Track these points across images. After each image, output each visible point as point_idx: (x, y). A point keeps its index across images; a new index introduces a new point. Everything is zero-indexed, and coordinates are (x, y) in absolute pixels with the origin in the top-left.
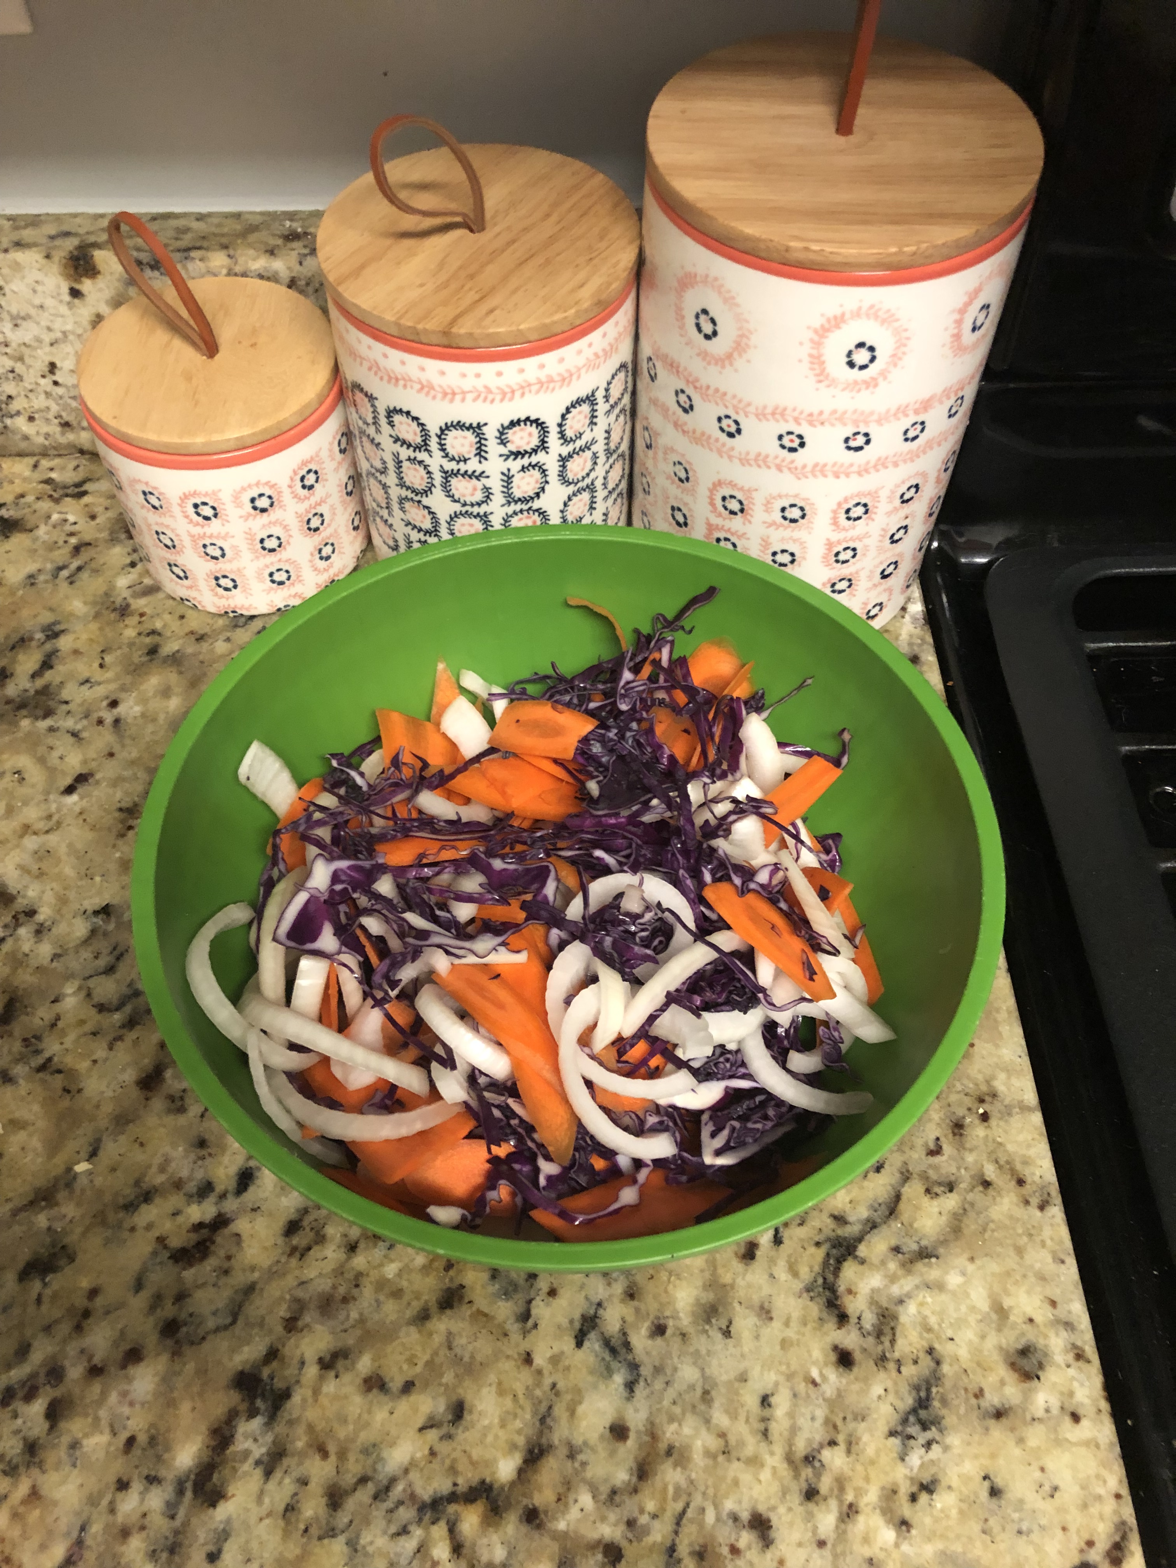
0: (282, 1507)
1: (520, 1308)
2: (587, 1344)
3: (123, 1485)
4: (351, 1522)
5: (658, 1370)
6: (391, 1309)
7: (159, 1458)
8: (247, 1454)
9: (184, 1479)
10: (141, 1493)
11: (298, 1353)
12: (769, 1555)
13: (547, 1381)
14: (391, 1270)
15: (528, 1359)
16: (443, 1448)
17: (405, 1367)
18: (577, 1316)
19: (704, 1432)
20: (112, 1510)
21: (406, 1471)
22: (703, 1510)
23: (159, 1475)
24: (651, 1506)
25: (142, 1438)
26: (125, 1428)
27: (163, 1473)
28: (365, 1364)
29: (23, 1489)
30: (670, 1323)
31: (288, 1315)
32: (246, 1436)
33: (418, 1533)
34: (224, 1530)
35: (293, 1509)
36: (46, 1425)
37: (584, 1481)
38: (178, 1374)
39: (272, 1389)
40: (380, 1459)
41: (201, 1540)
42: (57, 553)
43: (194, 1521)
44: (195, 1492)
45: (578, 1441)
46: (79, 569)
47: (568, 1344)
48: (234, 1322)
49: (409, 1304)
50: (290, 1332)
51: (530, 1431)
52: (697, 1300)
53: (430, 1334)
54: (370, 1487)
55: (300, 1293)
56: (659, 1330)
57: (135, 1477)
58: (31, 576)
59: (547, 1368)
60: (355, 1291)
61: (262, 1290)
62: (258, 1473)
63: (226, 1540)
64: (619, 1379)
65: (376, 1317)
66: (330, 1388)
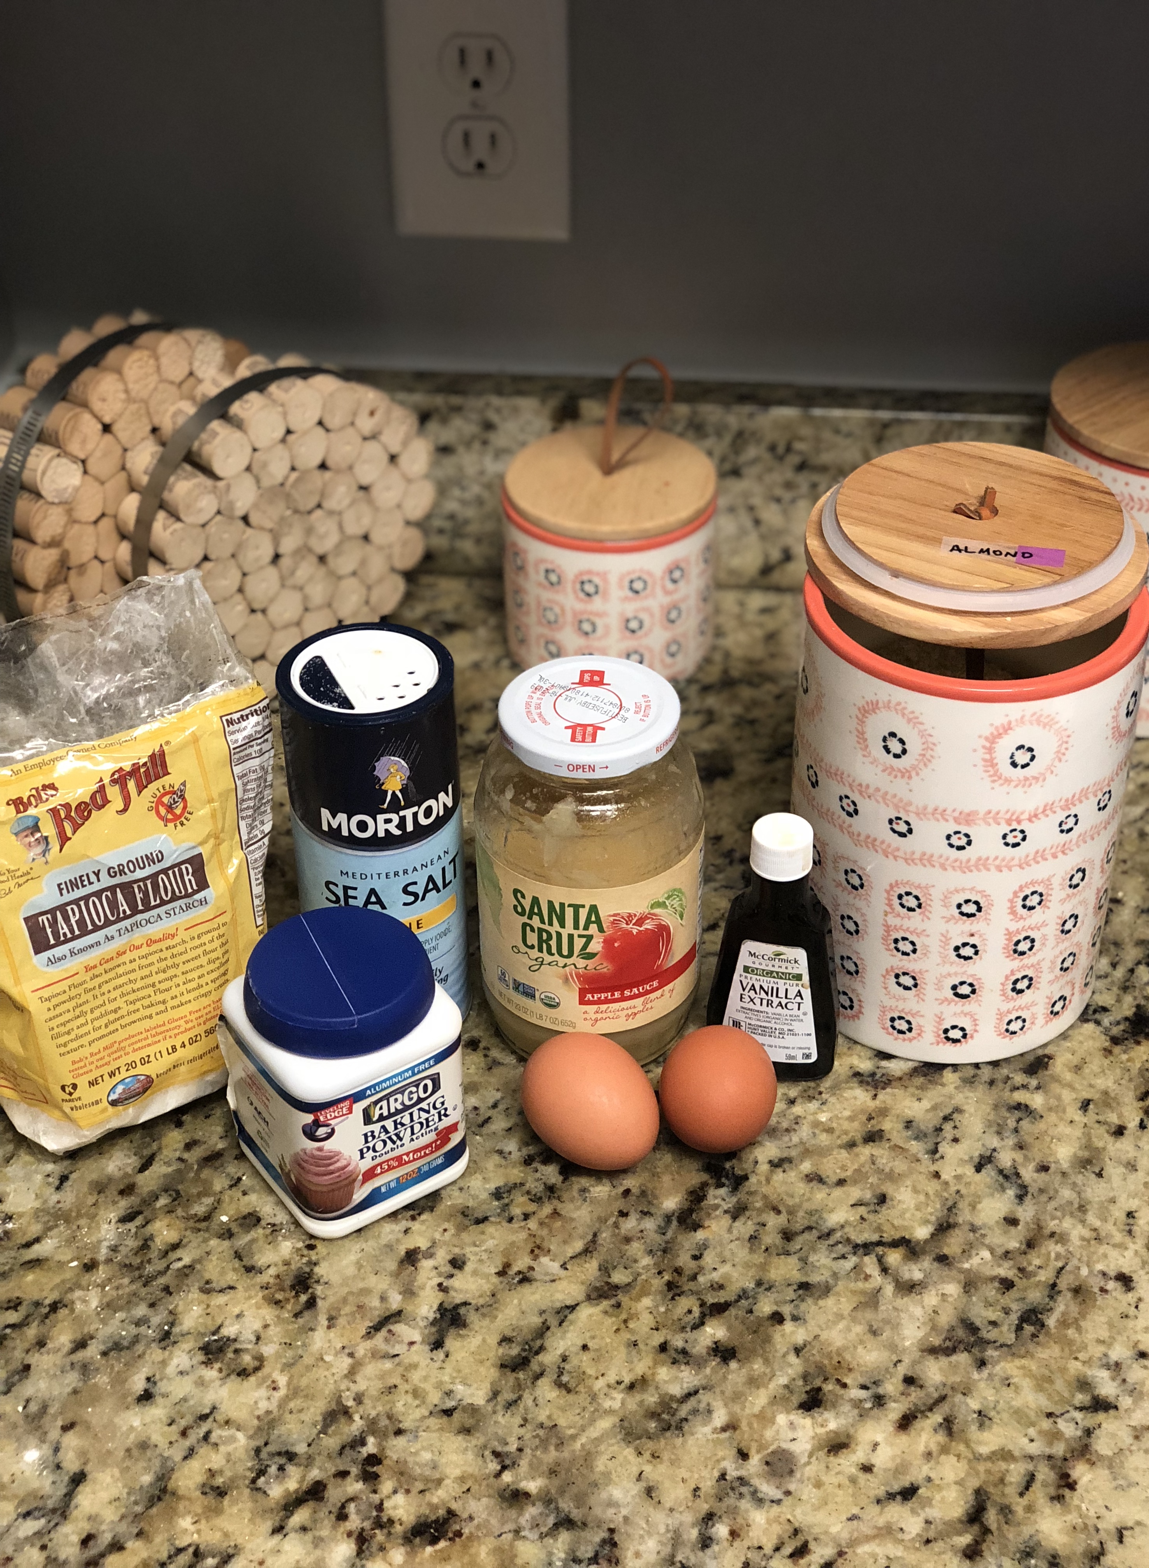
0: (747, 1236)
1: (930, 1146)
2: (984, 1171)
3: (623, 1214)
4: (802, 1249)
5: (1041, 1191)
6: (824, 1139)
7: (650, 1203)
8: (717, 1207)
9: (670, 1215)
10: (638, 1220)
11: (753, 1156)
12: (1130, 1295)
13: (953, 1189)
14: (823, 1117)
15: (937, 1175)
16: (871, 1217)
17: (838, 1171)
18: (977, 1154)
19: (1080, 1226)
20: (616, 1225)
21: (842, 1227)
22: (1079, 1268)
23: (651, 1211)
24: (1037, 1262)
25: (635, 1191)
27: (653, 1210)
28: (806, 1166)
29: (547, 1209)
30: (1053, 1166)
32: (716, 1197)
33: (853, 1260)
34: (704, 1244)
35: (756, 1238)
36: (561, 1178)
37: (983, 1244)
39: (734, 1175)
40: (821, 1218)
41: (687, 1248)
43: (680, 1238)
44: (680, 1223)
45: (978, 1222)
47: (969, 1171)
49: (839, 1137)
51: (939, 1214)
52: (1075, 1155)
53: (857, 1155)
54: (815, 1233)
56: (1044, 1168)
57: (633, 1211)
59: (952, 1182)
60: (796, 1126)
62: (728, 1216)
63: (705, 1250)
64: (1011, 1193)
65: (814, 1142)
66: (779, 1176)
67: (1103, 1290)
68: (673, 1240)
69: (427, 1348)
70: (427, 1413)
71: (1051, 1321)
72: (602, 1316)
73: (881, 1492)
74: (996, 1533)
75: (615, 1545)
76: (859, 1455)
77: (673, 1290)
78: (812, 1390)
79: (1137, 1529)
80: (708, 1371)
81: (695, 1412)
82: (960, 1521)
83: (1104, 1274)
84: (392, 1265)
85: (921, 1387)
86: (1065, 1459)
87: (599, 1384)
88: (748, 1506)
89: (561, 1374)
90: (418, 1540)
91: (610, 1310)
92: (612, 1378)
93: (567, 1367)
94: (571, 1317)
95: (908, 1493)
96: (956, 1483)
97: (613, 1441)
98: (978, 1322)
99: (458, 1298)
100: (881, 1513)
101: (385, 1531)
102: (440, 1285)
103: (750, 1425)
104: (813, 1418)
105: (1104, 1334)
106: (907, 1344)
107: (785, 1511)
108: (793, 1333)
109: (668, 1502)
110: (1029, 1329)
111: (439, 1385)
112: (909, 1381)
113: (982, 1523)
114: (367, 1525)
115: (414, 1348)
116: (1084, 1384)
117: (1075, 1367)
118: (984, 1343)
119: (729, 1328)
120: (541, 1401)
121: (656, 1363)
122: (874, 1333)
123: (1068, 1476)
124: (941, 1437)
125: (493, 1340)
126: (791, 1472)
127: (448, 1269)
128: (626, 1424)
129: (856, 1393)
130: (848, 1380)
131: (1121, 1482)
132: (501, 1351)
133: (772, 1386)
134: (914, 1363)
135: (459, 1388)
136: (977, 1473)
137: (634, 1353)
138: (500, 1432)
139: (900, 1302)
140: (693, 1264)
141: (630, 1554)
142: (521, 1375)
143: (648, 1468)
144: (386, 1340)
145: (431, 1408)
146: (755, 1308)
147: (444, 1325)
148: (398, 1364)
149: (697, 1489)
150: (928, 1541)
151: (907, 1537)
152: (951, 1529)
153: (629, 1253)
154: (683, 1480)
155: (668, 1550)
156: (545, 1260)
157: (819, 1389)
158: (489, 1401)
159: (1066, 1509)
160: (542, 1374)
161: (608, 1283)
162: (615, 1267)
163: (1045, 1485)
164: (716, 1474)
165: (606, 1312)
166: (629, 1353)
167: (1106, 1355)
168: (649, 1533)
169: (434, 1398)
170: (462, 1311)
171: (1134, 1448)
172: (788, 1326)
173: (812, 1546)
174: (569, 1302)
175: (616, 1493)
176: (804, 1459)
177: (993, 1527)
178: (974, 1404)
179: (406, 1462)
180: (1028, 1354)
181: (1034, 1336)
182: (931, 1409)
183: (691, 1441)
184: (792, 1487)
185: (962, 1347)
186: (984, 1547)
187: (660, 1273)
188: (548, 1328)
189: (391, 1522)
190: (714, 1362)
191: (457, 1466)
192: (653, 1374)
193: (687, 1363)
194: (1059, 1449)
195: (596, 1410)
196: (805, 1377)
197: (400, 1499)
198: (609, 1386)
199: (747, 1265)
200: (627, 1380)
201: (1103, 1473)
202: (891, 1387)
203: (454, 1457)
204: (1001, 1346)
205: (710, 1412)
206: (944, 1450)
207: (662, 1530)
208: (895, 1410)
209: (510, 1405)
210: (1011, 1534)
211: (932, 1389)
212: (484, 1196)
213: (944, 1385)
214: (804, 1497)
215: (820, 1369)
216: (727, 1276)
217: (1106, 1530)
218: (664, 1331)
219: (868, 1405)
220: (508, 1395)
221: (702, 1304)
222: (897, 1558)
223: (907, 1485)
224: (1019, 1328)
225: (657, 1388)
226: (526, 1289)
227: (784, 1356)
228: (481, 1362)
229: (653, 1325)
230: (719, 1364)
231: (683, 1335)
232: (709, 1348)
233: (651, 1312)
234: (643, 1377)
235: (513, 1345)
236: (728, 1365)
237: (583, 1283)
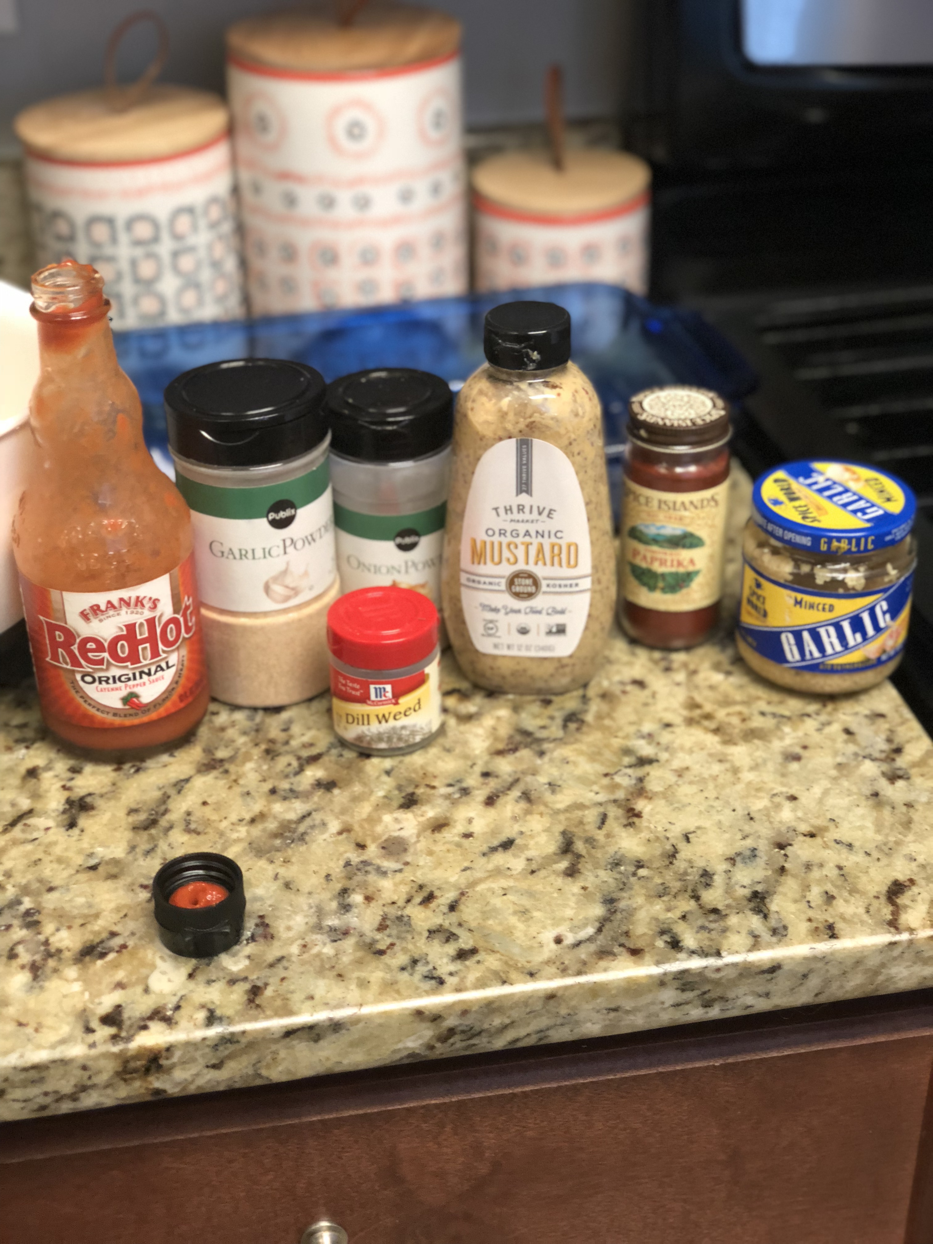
12: (646, 691)
22: (600, 682)
67: (624, 692)
68: (262, 722)
69: (63, 829)
70: (73, 872)
71: (589, 718)
72: (213, 781)
73: (485, 848)
74: (587, 856)
75: (267, 925)
76: (459, 828)
77: (271, 753)
78: (408, 795)
79: (699, 832)
80: (316, 799)
81: (313, 827)
82: (555, 854)
83: (622, 683)
84: (15, 781)
85: (497, 777)
86: (628, 800)
87: (224, 824)
88: (375, 878)
89: (189, 823)
90: (87, 959)
91: (220, 776)
92: (234, 817)
93: (192, 818)
94: (187, 786)
95: (507, 845)
96: (544, 831)
97: (247, 858)
98: (530, 728)
99: (82, 792)
100: (488, 862)
101: (55, 958)
102: (64, 787)
103: (362, 827)
104: (413, 812)
105: (633, 718)
106: (477, 752)
107: (408, 875)
109: (305, 888)
110: (572, 726)
111: (80, 851)
112: (486, 775)
113: (573, 852)
114: (37, 957)
115: (51, 832)
116: (627, 751)
117: (617, 742)
118: (539, 741)
119: (326, 769)
120: (175, 845)
121: (269, 802)
122: (448, 750)
123: (632, 810)
124: (523, 805)
125: (122, 813)
126: (405, 850)
127: (69, 775)
128: (254, 845)
129: (444, 790)
130: (435, 783)
131: (676, 805)
132: (131, 819)
133: (373, 799)
134: (487, 763)
135: (100, 851)
136: (560, 822)
137: (248, 799)
138: (145, 872)
139: (464, 728)
140: (282, 736)
141: (281, 929)
142: (153, 831)
143: (282, 871)
144: (23, 831)
145: (77, 868)
147: (74, 811)
148: (39, 845)
149: (328, 877)
150: (533, 872)
151: (514, 872)
152: (548, 861)
153: (226, 738)
154: (315, 872)
155: (313, 920)
157: (413, 794)
158: (129, 853)
159: (638, 830)
160: (171, 827)
161: (214, 760)
162: (216, 748)
163: (617, 818)
164: (342, 863)
165: (216, 778)
166: (244, 800)
167: (639, 731)
168: (295, 913)
169: (79, 860)
170: (89, 800)
171: (680, 783)
173: (437, 893)
174: (183, 777)
175: (260, 891)
176: (413, 840)
177: (583, 852)
178: (543, 779)
179: (63, 908)
180: (577, 741)
181: (578, 729)
182: (509, 789)
183: (314, 846)
184: (409, 859)
185: (522, 746)
186: (580, 866)
187: (256, 745)
188: (169, 797)
189: (59, 951)
190: (320, 793)
191: (110, 901)
192: (270, 810)
193: (296, 798)
194: (620, 795)
195: (226, 841)
196: (399, 788)
197: (64, 934)
198: (233, 824)
200: (248, 817)
201: (660, 804)
202: (472, 781)
203: (107, 896)
204: (555, 740)
205: (324, 824)
206: (528, 812)
207: (305, 907)
208: (480, 795)
209: (148, 853)
210: (599, 854)
211: (506, 777)
213: (515, 772)
214: (421, 863)
215: (410, 781)
217: (673, 837)
218: (271, 781)
219: (457, 796)
220: (145, 846)
221: (299, 758)
222: (511, 888)
223: (505, 839)
224: (565, 727)
225: (275, 817)
227: (378, 778)
228: (115, 829)
229: (260, 778)
230: (324, 793)
231: (288, 780)
232: (312, 785)
233: (256, 771)
234: (260, 813)
235: (141, 813)
236: (332, 792)
237: (191, 763)
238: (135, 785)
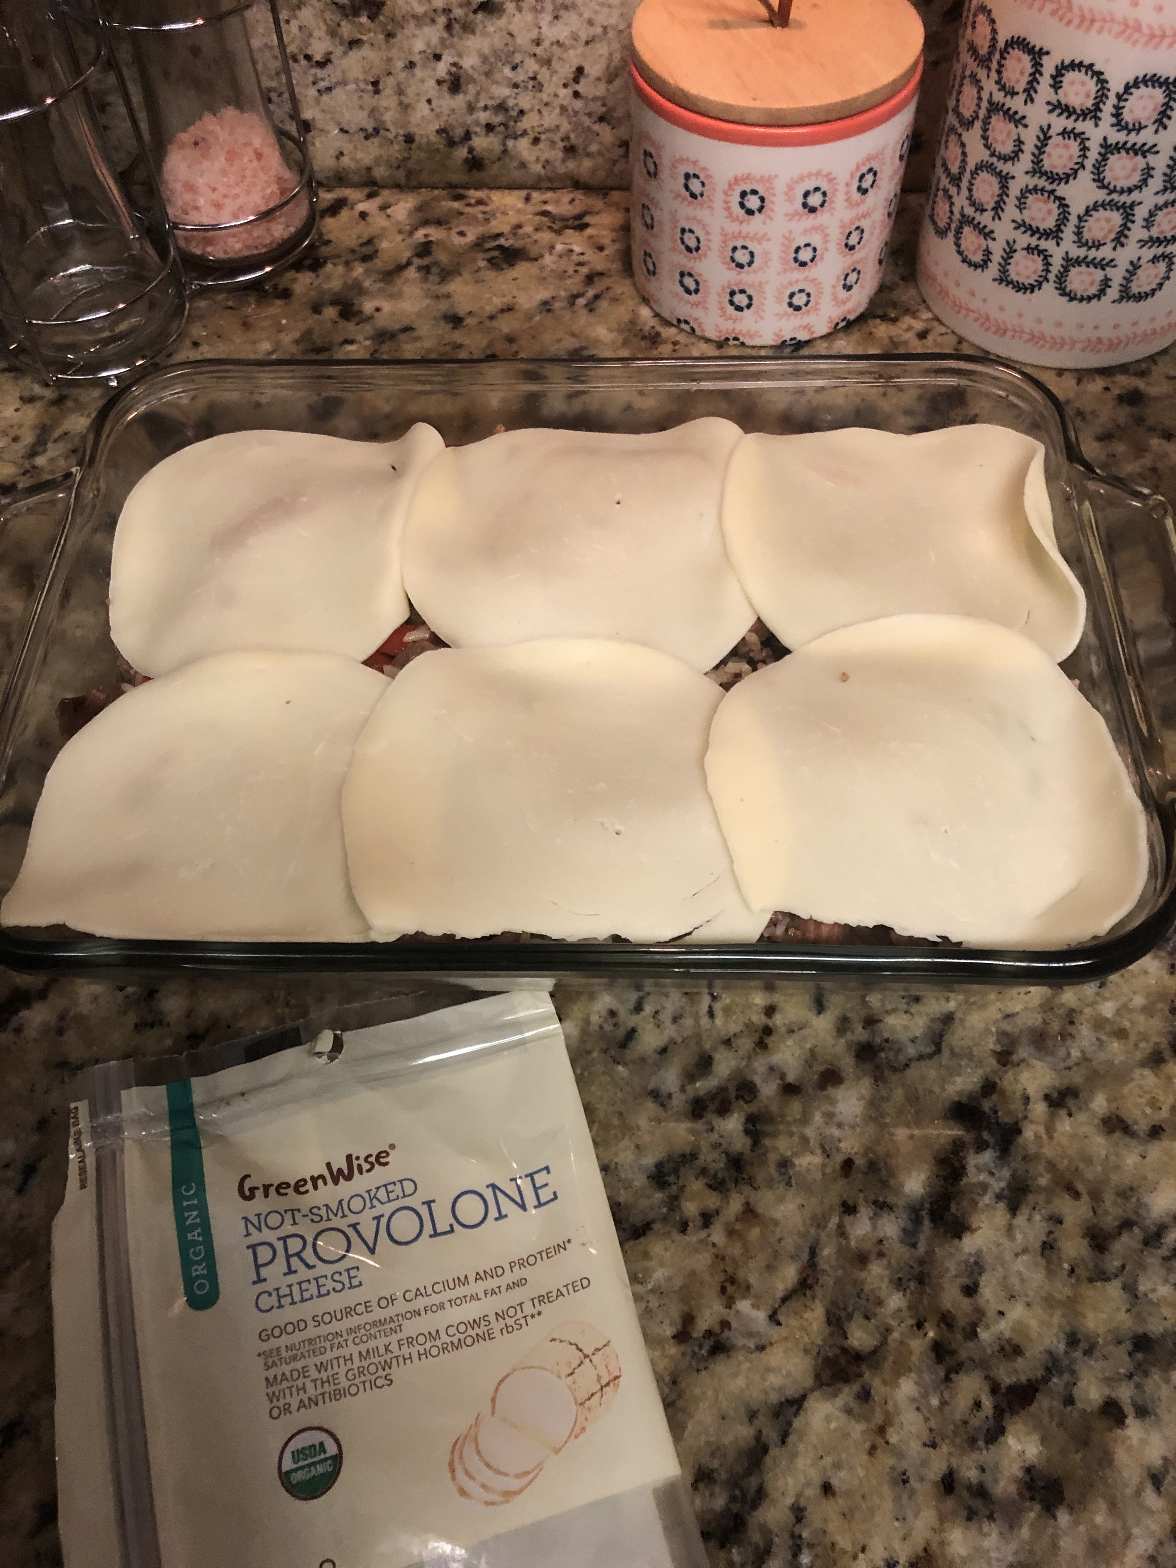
0: (1038, 1245)
3: (849, 1209)
4: (1123, 1267)
6: (1115, 1050)
7: (884, 1184)
8: (984, 1187)
9: (918, 1207)
10: (871, 1219)
11: (1019, 1087)
14: (1108, 1009)
17: (1148, 1111)
20: (842, 1232)
23: (888, 1200)
25: (860, 1162)
26: (838, 1150)
27: (891, 1199)
28: (1100, 1103)
29: (736, 1205)
31: (998, 1048)
32: (979, 1169)
34: (976, 1263)
35: (1052, 1247)
36: (748, 1141)
38: (888, 1099)
39: (998, 1124)
40: (1140, 1204)
41: (953, 1272)
42: (568, 282)
43: (938, 1251)
44: (933, 1220)
46: (597, 297)
48: (938, 1050)
49: (1136, 1045)
50: (1005, 1066)
53: (1169, 1079)
54: (1137, 1233)
55: (1007, 1027)
57: (861, 1201)
58: (545, 303)
60: (1071, 1029)
61: (962, 1020)
62: (1001, 1205)
63: (980, 1274)
65: (1102, 1056)
66: (1065, 1126)
68: (930, 1253)
72: (843, 1417)
77: (945, 1359)
80: (1025, 1532)
89: (796, 1549)
91: (856, 1406)
93: (805, 1533)
94: (797, 1423)
108: (1144, 1442)
119: (1044, 1437)
121: (942, 1518)
132: (701, 1501)
133: (1130, 1559)
137: (905, 1497)
140: (965, 1303)
142: (736, 1554)
146: (1077, 1392)
153: (867, 1288)
156: (744, 1306)
160: (767, 1552)
161: (845, 1350)
162: (850, 1317)
165: (849, 1412)
166: (897, 1499)
172: (1134, 1430)
174: (792, 1392)
187: (919, 1325)
188: (765, 1450)
190: (1032, 1513)
192: (943, 1544)
193: (991, 1517)
199: (1050, 1302)
212: (640, 1181)
216: (1020, 1327)
218: (945, 1448)
221: (995, 1389)
226: (721, 1367)
227: (1137, 1493)
229: (926, 1437)
230: (1039, 1516)
231: (975, 1456)
232: (1018, 1481)
233: (918, 1409)
234: (925, 1550)
235: (717, 1489)
236: (1055, 1518)
237: (806, 1351)
238: (710, 1393)
